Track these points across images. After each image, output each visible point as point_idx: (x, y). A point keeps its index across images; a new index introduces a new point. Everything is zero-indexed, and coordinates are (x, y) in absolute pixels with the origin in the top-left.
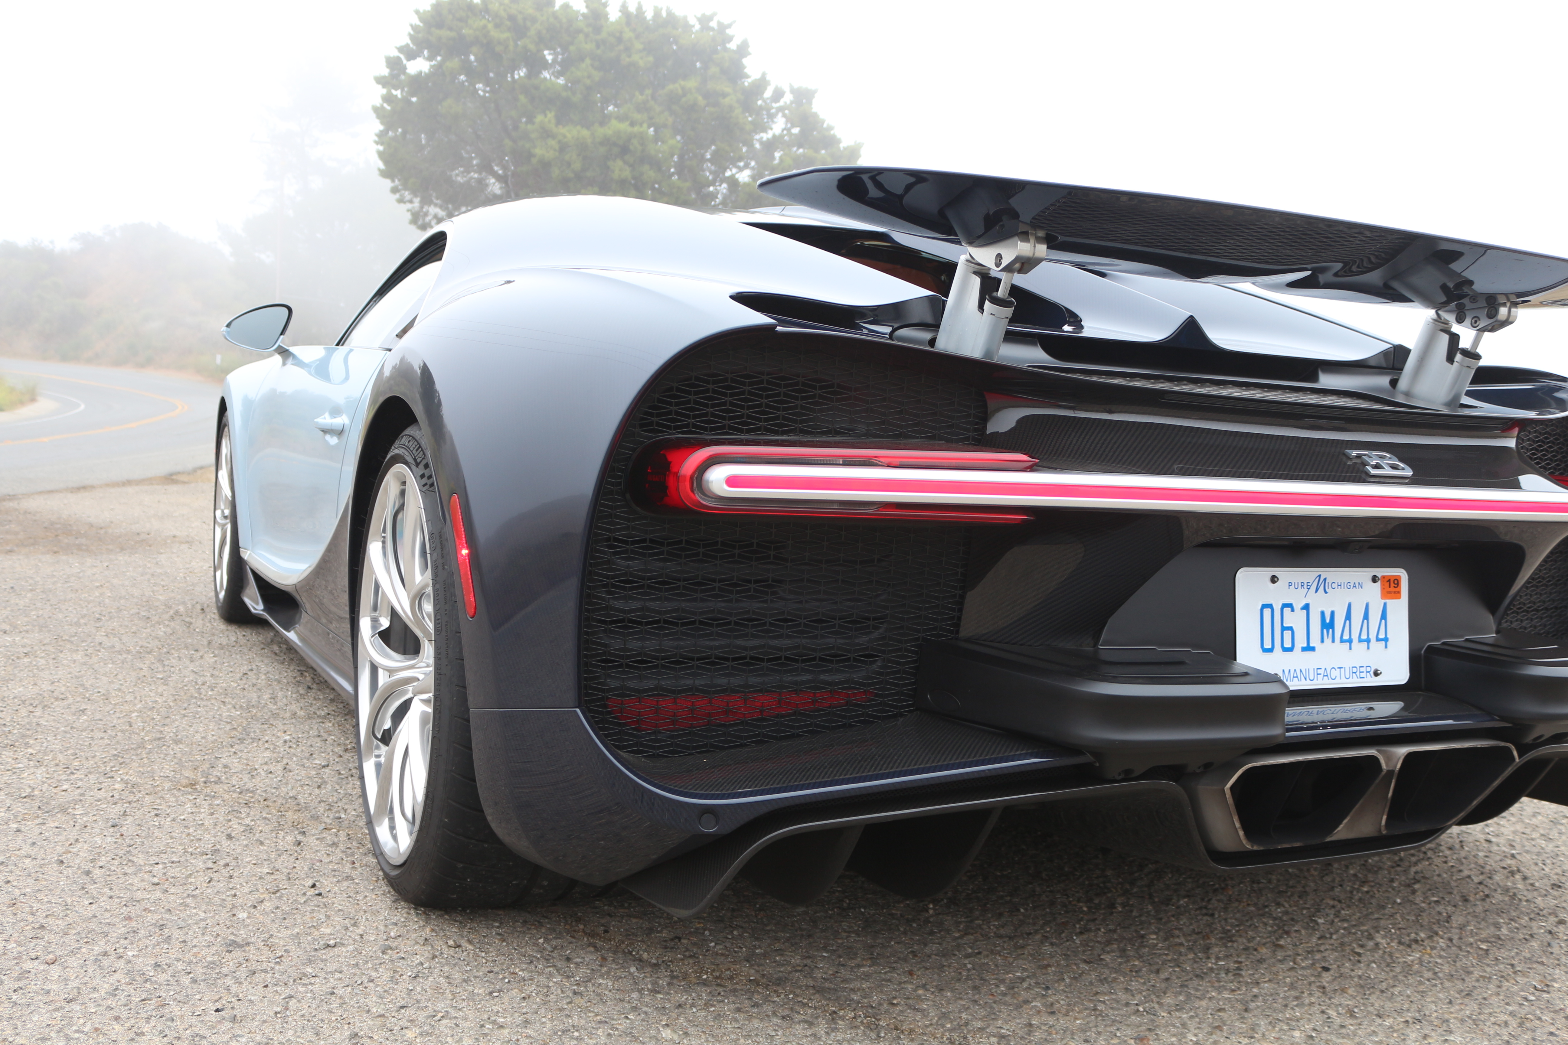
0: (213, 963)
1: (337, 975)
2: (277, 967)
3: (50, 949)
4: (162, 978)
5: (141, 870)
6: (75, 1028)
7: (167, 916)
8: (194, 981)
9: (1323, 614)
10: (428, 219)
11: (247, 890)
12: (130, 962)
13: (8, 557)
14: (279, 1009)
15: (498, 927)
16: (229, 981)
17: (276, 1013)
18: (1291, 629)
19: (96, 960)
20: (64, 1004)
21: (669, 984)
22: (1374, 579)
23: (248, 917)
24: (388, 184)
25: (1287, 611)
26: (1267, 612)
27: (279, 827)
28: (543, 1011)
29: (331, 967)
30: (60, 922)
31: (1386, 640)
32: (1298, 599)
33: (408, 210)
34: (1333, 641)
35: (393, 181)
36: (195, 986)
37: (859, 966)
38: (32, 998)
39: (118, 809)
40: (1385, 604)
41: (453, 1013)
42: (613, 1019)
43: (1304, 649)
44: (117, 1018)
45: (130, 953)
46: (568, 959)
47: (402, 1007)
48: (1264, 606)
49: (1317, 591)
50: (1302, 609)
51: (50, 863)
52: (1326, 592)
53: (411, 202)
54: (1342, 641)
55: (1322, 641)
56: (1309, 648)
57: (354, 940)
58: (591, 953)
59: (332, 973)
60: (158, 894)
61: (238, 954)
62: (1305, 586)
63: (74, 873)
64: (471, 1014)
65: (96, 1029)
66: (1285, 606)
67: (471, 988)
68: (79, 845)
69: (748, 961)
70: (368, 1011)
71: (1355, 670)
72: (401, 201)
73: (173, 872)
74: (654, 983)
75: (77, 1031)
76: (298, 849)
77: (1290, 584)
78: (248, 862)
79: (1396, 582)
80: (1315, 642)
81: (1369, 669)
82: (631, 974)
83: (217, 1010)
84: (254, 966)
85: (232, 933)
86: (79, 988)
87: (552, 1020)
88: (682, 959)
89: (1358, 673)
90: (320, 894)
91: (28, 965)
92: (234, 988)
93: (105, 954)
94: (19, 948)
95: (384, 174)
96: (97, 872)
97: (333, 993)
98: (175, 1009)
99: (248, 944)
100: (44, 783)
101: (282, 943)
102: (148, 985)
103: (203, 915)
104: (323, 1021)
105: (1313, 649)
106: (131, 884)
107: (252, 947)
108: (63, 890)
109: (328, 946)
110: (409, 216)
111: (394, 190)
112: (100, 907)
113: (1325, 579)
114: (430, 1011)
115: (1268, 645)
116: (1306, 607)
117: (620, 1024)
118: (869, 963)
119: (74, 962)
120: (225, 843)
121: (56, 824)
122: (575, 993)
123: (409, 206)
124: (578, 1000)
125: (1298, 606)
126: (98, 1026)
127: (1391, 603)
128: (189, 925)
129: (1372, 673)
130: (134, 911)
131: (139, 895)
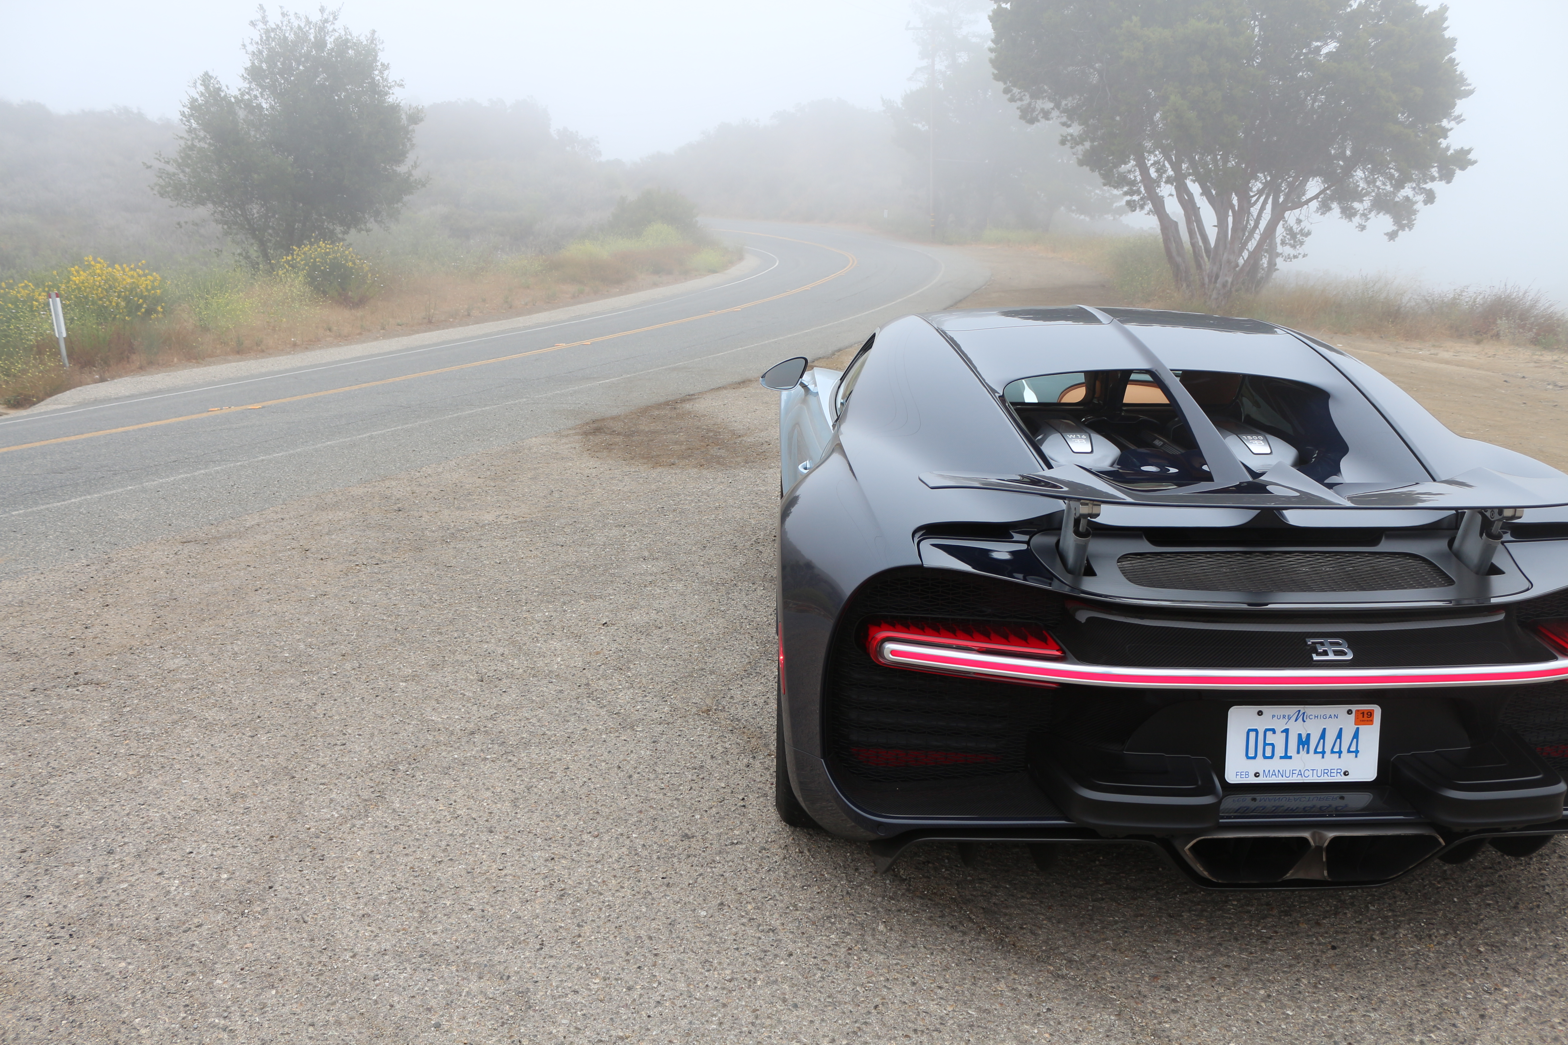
0: (672, 847)
1: (731, 863)
2: (703, 854)
3: (598, 828)
4: (645, 853)
5: (657, 777)
6: (595, 879)
7: (660, 812)
8: (658, 858)
9: (1300, 735)
10: (1035, 114)
11: (707, 798)
12: (632, 841)
13: (671, 471)
14: (691, 882)
15: (830, 842)
16: (675, 860)
17: (689, 884)
18: (1272, 745)
19: (617, 838)
20: (594, 863)
21: (903, 895)
22: (1349, 712)
23: (700, 818)
24: (1001, 85)
25: (1269, 734)
26: (1252, 735)
27: (743, 751)
28: (825, 902)
29: (730, 857)
30: (607, 810)
31: (1357, 752)
32: (1279, 726)
33: (1018, 108)
34: (1308, 752)
35: (1005, 83)
36: (658, 861)
37: (1023, 897)
38: (581, 858)
39: (660, 728)
40: (1358, 729)
41: (778, 897)
42: (859, 914)
43: (1281, 758)
44: (615, 876)
45: (634, 835)
46: (857, 870)
47: (753, 889)
48: (1249, 731)
49: (1296, 721)
50: (1282, 732)
51: (613, 767)
52: (1304, 721)
53: (1021, 99)
54: (1316, 752)
55: (1298, 752)
56: (1286, 757)
57: (749, 841)
58: (872, 866)
59: (728, 862)
60: (661, 796)
61: (686, 842)
62: (1287, 717)
63: (624, 776)
64: (786, 898)
65: (604, 882)
66: (1266, 730)
67: (794, 882)
68: (632, 755)
69: (957, 885)
70: (735, 889)
71: (1326, 771)
72: (1012, 100)
73: (675, 781)
74: (895, 893)
75: (595, 881)
76: (747, 769)
77: (1273, 716)
78: (715, 777)
79: (1370, 714)
80: (1292, 751)
81: (1339, 771)
82: (885, 884)
83: (663, 878)
84: (692, 852)
85: (688, 829)
86: (603, 855)
87: (826, 909)
88: (921, 878)
89: (1329, 774)
90: (744, 806)
91: (585, 837)
92: (676, 865)
93: (622, 835)
94: (584, 825)
95: (997, 78)
96: (636, 776)
97: (723, 875)
98: (644, 874)
99: (693, 837)
100: (628, 703)
101: (711, 838)
102: (636, 857)
103: (678, 813)
104: (710, 892)
105: (1290, 757)
106: (649, 788)
107: (695, 839)
108: (615, 788)
109: (733, 843)
110: (1018, 113)
111: (1006, 91)
112: (630, 802)
113: (1304, 713)
114: (765, 894)
115: (1251, 754)
116: (1286, 731)
117: (859, 917)
118: (1028, 896)
119: (606, 837)
120: (709, 761)
121: (625, 738)
122: (848, 893)
123: (1019, 103)
124: (847, 899)
125: (1278, 730)
126: (605, 879)
127: (1363, 729)
128: (668, 820)
129: (1342, 773)
130: (645, 806)
131: (651, 795)
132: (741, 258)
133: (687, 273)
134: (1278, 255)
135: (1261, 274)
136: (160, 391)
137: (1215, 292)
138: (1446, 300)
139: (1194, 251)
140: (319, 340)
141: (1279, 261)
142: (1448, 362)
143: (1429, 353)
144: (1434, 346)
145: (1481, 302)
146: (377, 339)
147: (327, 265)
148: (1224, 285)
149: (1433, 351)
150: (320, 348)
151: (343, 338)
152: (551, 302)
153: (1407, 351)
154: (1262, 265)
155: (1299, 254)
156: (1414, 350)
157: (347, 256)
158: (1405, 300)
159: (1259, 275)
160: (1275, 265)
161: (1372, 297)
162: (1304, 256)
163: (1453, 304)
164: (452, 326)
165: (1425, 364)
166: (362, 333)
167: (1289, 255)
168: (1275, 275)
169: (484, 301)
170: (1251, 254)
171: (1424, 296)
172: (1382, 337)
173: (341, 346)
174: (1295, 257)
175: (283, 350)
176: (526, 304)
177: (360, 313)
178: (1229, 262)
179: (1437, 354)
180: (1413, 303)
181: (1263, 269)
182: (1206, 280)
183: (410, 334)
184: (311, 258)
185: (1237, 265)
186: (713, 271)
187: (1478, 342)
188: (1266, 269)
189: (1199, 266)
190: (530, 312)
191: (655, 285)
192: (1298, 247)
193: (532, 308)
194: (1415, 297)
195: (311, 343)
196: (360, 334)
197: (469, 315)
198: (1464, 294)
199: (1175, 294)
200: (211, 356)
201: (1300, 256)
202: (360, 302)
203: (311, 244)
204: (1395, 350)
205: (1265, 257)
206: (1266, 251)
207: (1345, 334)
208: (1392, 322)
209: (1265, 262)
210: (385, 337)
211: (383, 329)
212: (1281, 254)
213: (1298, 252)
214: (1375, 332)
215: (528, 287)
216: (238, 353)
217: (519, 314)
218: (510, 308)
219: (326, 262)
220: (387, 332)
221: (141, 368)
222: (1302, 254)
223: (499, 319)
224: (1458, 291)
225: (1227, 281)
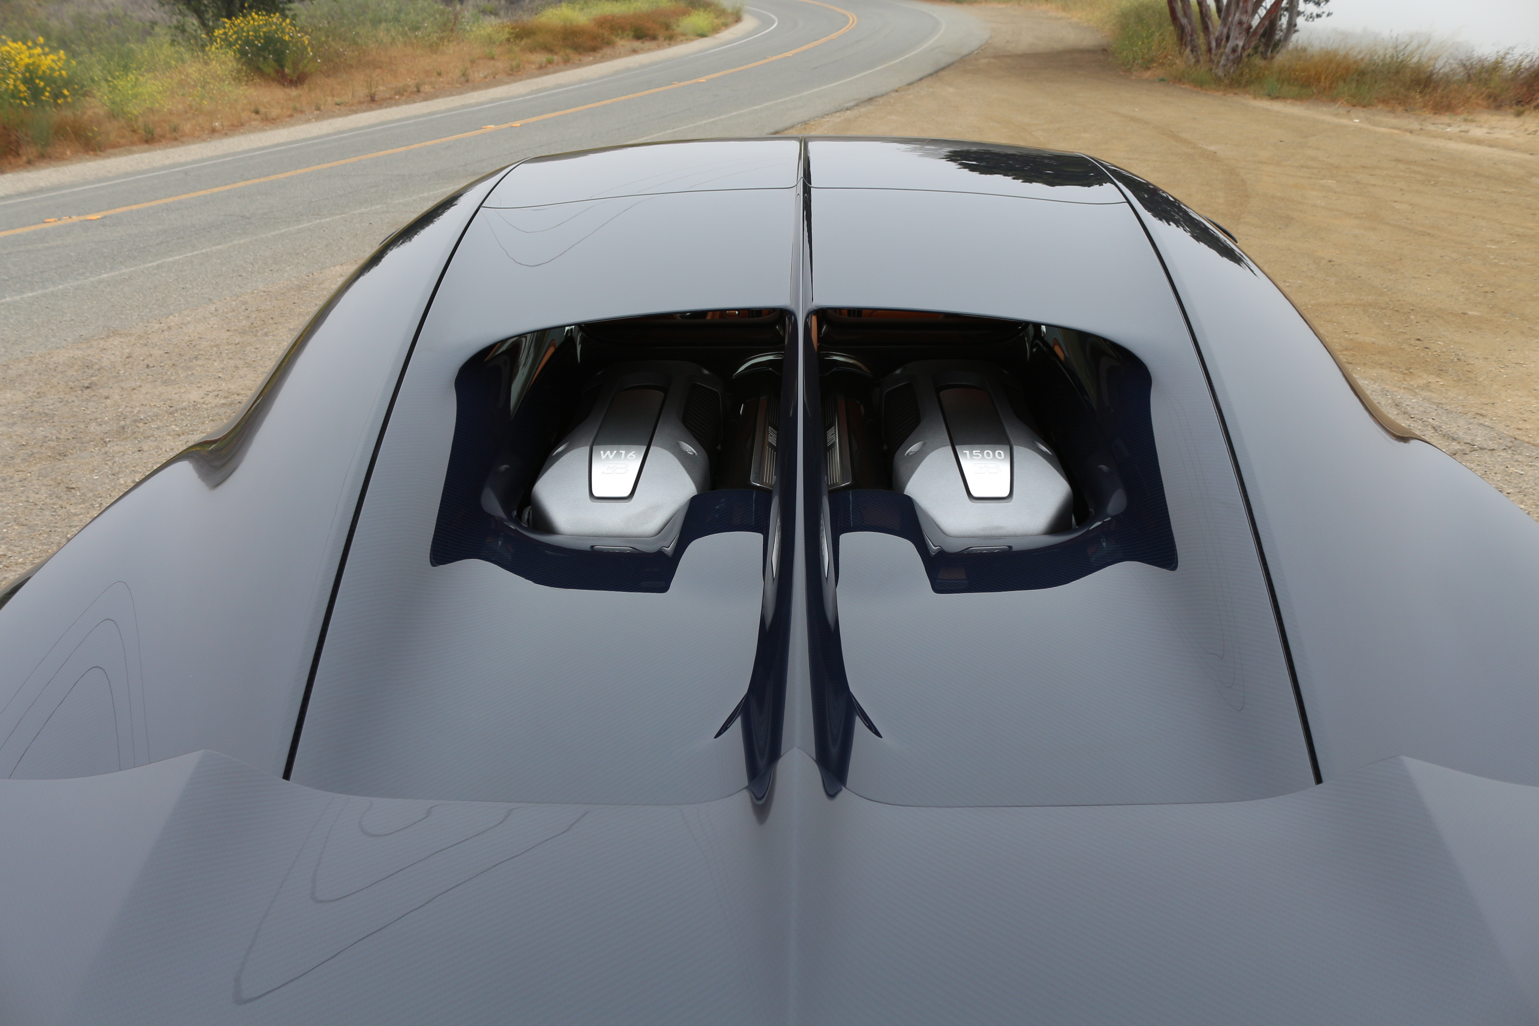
132: (738, 19)
133: (671, 38)
134: (1299, 14)
135: (1279, 35)
136: (41, 190)
137: (1224, 58)
138: (1486, 64)
139: (1201, 12)
140: (242, 125)
141: (1300, 21)
142: (1479, 142)
143: (1458, 129)
144: (1466, 120)
145: (1527, 66)
146: (309, 121)
147: (261, 38)
148: (1234, 50)
149: (1464, 127)
150: (242, 134)
151: (269, 121)
152: (514, 73)
153: (1432, 128)
154: (1281, 26)
155: (1323, 13)
156: (1442, 126)
157: (285, 28)
158: (1439, 64)
159: (1277, 37)
160: (1295, 25)
161: (1402, 61)
162: (1328, 15)
163: (1496, 67)
164: (397, 104)
165: (1453, 146)
166: (294, 114)
167: (1312, 14)
168: (1294, 37)
169: (439, 74)
170: (1269, 12)
171: (1461, 60)
172: (1406, 110)
173: (266, 130)
174: (1318, 16)
175: (198, 137)
176: (485, 77)
177: (294, 92)
178: (1240, 23)
179: (1467, 132)
180: (1447, 69)
181: (1281, 31)
182: (1214, 44)
183: (347, 115)
184: (244, 32)
185: (1250, 27)
186: (702, 35)
187: (1519, 114)
188: (1285, 31)
189: (1206, 28)
190: (488, 86)
191: (635, 51)
192: (1322, 4)
193: (492, 81)
194: (1451, 61)
195: (236, 127)
196: (291, 116)
197: (418, 91)
198: (1509, 56)
199: (1177, 61)
200: (114, 146)
201: (1324, 15)
202: (298, 80)
203: (244, 16)
204: (1420, 127)
205: (1285, 16)
206: (1286, 9)
207: (1364, 106)
208: (1421, 92)
209: (1284, 21)
210: (318, 119)
211: (318, 109)
212: (1303, 13)
213: (1322, 10)
214: (1400, 104)
215: (493, 58)
216: (147, 142)
217: (475, 89)
218: (467, 81)
219: (260, 36)
220: (320, 112)
221: (29, 162)
222: (1327, 13)
223: (452, 95)
224: (1502, 53)
225: (1237, 46)
